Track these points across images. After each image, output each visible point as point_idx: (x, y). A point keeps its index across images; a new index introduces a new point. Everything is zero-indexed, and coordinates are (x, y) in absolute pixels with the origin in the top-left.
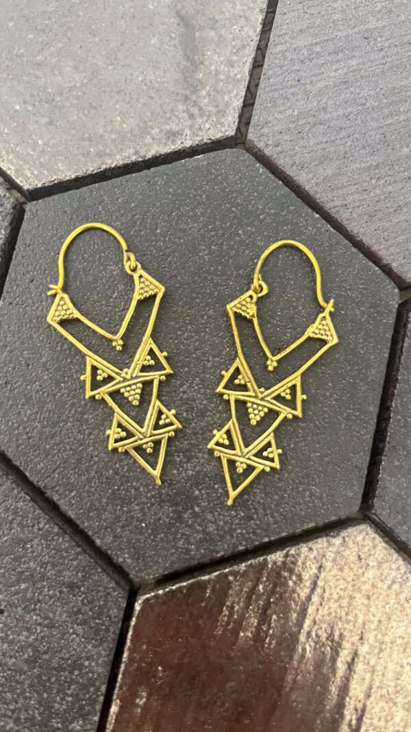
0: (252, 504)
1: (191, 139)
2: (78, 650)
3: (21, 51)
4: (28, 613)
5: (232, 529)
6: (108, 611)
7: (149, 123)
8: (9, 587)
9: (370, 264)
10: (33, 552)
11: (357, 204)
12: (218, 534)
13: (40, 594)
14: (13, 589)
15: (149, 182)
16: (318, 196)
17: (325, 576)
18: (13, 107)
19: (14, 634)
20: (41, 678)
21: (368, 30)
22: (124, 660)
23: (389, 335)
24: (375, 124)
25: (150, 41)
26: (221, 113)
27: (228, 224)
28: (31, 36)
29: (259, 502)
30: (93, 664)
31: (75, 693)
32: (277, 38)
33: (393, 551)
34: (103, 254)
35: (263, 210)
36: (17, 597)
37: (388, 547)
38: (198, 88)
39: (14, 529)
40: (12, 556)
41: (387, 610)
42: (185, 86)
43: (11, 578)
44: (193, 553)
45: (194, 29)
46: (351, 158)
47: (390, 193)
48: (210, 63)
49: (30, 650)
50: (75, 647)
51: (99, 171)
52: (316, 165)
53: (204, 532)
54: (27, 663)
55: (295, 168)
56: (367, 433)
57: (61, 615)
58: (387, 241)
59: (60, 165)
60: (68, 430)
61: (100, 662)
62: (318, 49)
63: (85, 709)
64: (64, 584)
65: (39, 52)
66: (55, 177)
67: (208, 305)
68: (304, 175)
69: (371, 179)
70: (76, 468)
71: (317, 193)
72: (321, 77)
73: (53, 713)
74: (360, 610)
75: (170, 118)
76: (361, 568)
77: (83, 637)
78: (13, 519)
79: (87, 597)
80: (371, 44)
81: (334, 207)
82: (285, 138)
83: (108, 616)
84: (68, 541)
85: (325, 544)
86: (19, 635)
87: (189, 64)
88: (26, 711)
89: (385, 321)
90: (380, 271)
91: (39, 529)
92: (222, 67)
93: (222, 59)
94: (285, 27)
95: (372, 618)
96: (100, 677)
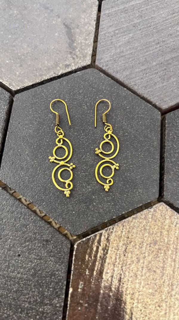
0: (116, 199)
1: (74, 67)
2: (53, 268)
3: (7, 42)
4: (30, 255)
5: (110, 210)
6: (63, 250)
7: (58, 63)
8: (21, 245)
9: (148, 104)
10: (30, 229)
11: (140, 84)
12: (104, 213)
13: (34, 246)
14: (23, 245)
15: (61, 83)
16: (125, 82)
17: (149, 225)
18: (6, 62)
19: (25, 264)
20: (38, 282)
21: (134, 24)
22: (72, 269)
23: (159, 129)
24: (142, 55)
25: (55, 34)
26: (85, 57)
27: (92, 95)
28: (10, 36)
29: (119, 198)
30: (60, 273)
31: (53, 286)
32: (102, 29)
33: (174, 211)
34: (46, 111)
35: (105, 89)
36: (25, 248)
37: (172, 210)
38: (75, 49)
39: (21, 220)
40: (22, 232)
41: (176, 235)
42: (70, 49)
43: (22, 241)
44: (95, 221)
45: (71, 29)
46: (135, 68)
47: (151, 79)
48: (78, 40)
49: (33, 270)
50: (51, 266)
51: (41, 81)
52: (122, 72)
53: (99, 213)
54: (32, 276)
55: (115, 73)
56: (157, 167)
57: (44, 254)
58: (153, 95)
59: (26, 80)
60: (39, 179)
61: (62, 271)
62: (117, 32)
63: (58, 293)
64: (44, 241)
65: (14, 41)
66: (24, 85)
67: (89, 125)
68: (118, 75)
69: (143, 74)
70: (44, 193)
71: (124, 81)
72: (120, 41)
73: (45, 297)
74: (166, 237)
75: (66, 60)
76: (163, 219)
77: (54, 262)
78: (20, 217)
79: (54, 245)
80: (136, 28)
81: (131, 85)
82: (110, 63)
83: (63, 252)
84: (44, 223)
85: (147, 212)
86: (27, 264)
87: (70, 41)
88: (33, 297)
89: (157, 124)
90: (152, 106)
91: (32, 219)
92: (83, 41)
93: (82, 38)
94: (104, 25)
95: (171, 239)
96: (63, 278)
